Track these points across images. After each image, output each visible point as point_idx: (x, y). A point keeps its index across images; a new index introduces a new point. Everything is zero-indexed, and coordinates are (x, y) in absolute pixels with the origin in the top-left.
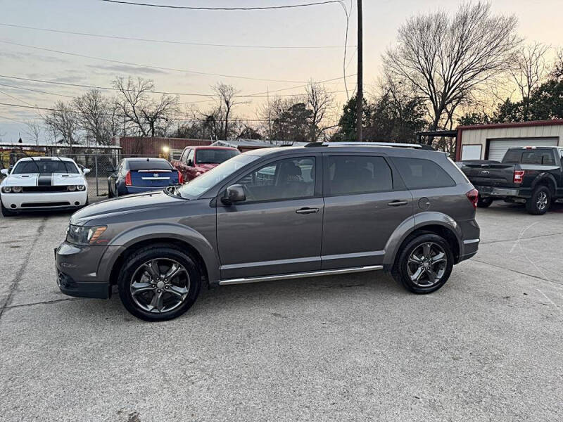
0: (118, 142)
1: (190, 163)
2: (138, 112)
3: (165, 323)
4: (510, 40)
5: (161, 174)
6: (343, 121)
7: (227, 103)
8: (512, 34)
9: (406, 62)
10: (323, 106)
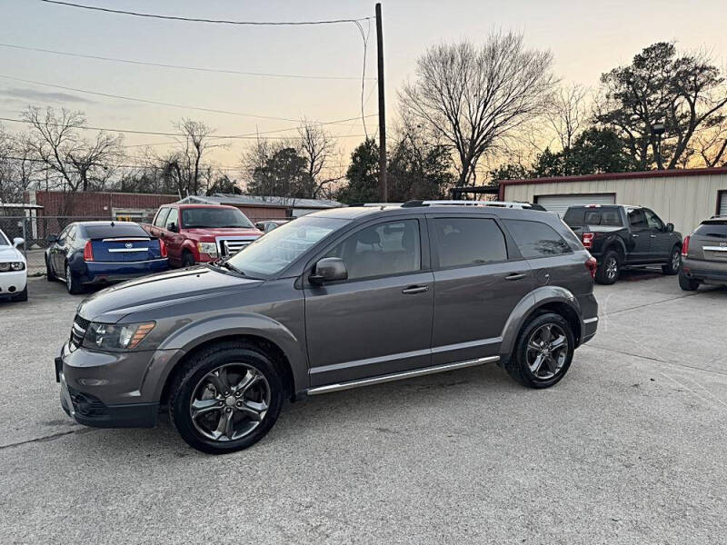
0: (33, 198)
1: (173, 228)
2: (62, 156)
3: (239, 454)
4: (547, 79)
5: (135, 244)
6: (352, 173)
7: (198, 147)
8: (547, 72)
9: (427, 101)
10: (322, 153)
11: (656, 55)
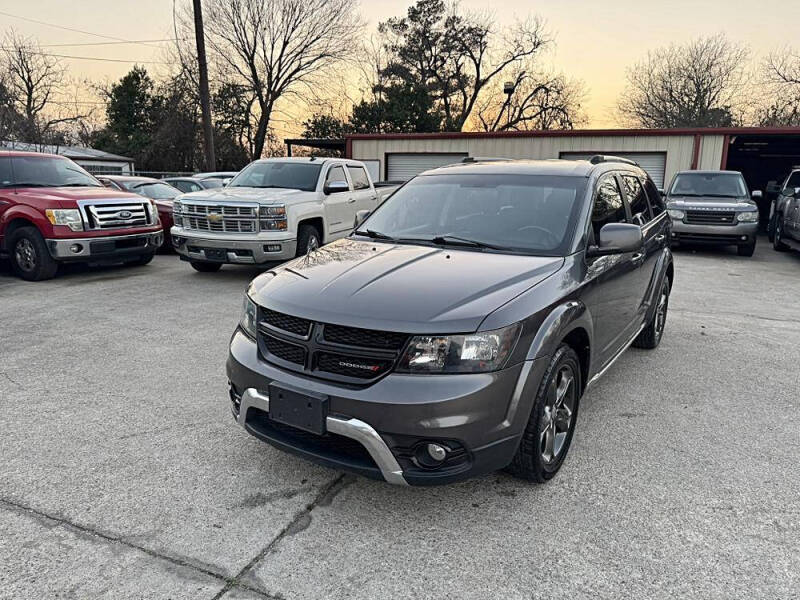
6: (114, 113)
10: (45, 81)
11: (429, 10)
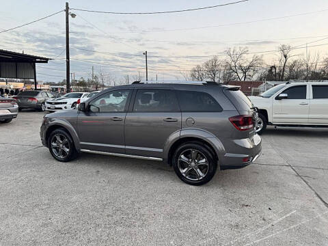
2: (237, 67)
7: (285, 56)
